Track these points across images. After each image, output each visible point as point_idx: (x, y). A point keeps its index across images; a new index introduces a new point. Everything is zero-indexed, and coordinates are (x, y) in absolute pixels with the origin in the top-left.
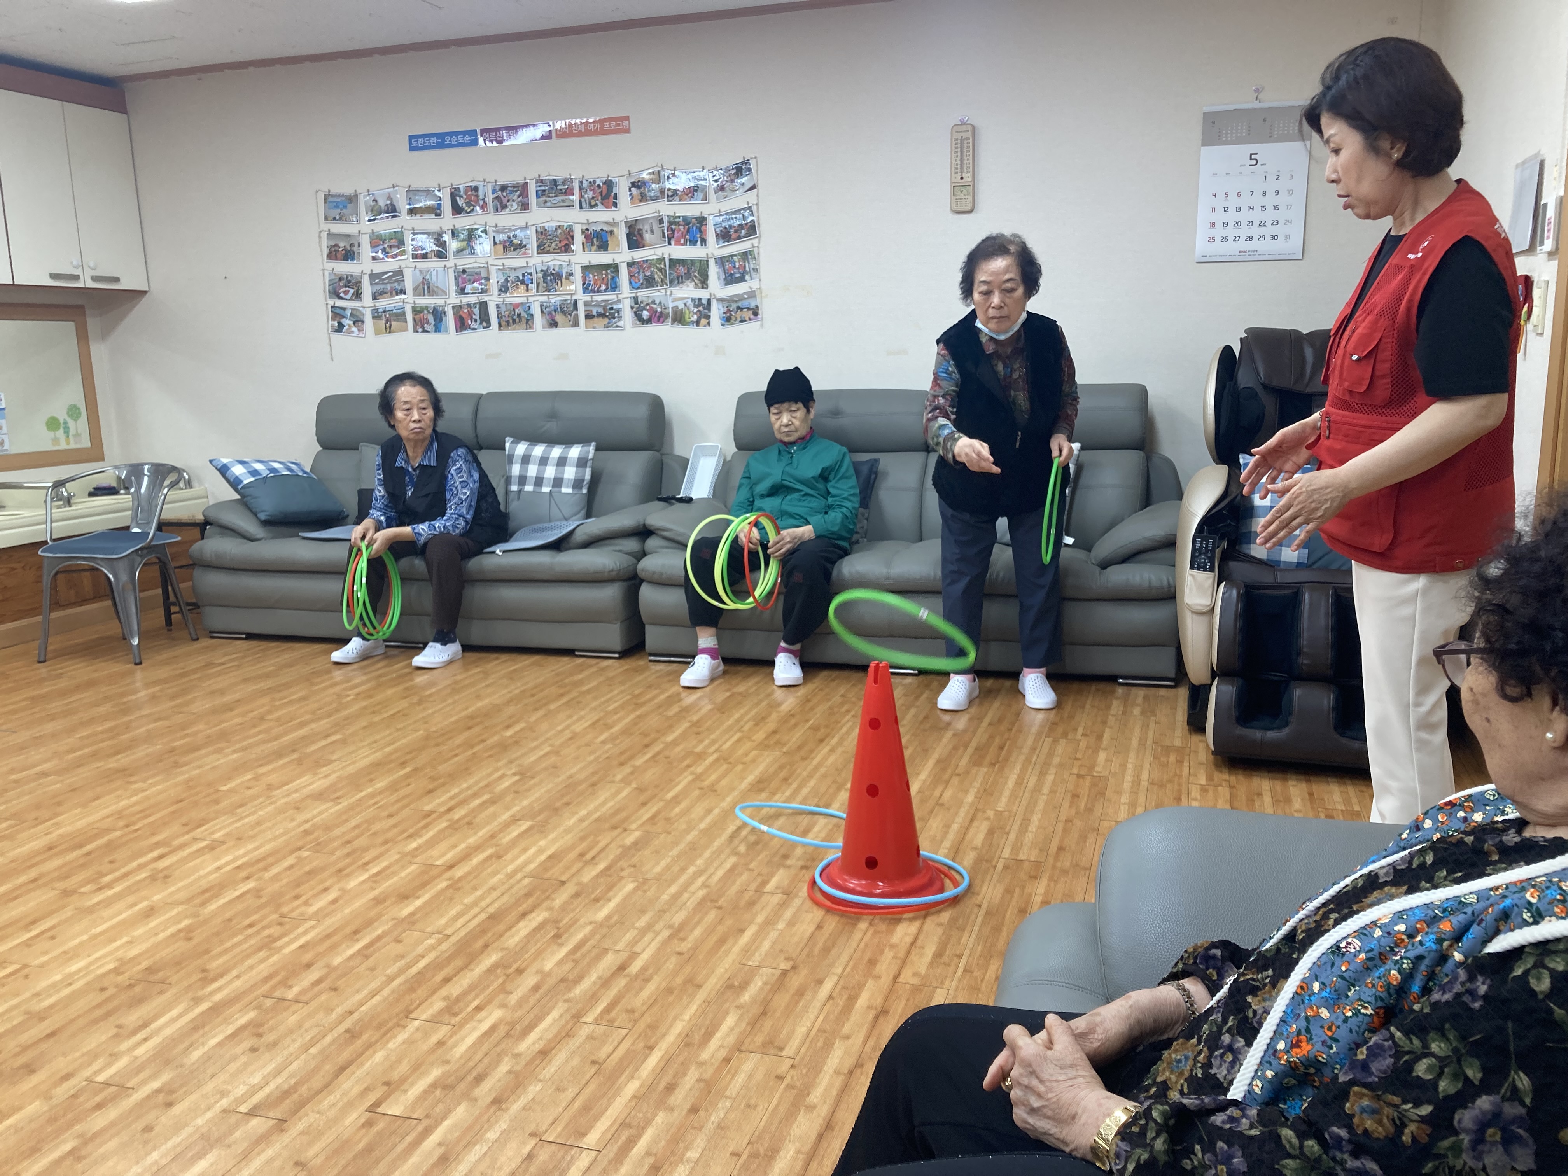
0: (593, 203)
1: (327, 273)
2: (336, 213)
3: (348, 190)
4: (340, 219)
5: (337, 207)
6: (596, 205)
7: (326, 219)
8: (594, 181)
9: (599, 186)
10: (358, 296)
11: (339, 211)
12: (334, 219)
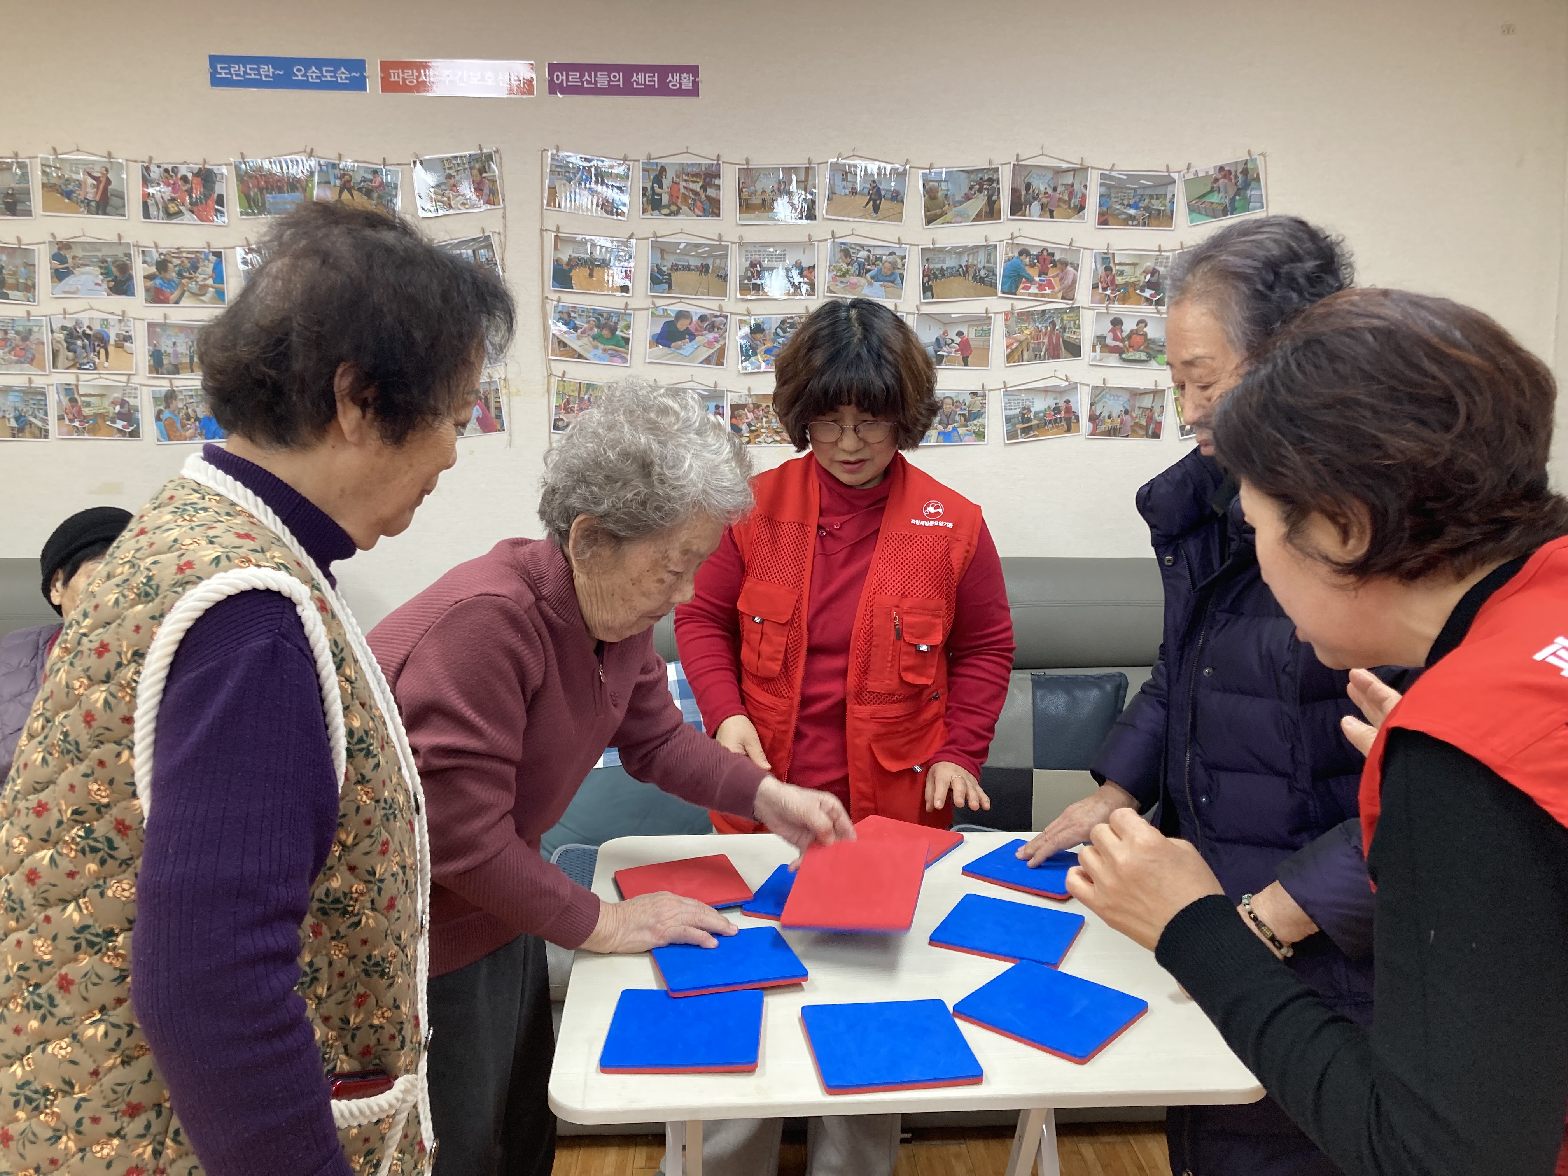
0: (173, 208)
6: (179, 213)
8: (175, 170)
9: (185, 179)
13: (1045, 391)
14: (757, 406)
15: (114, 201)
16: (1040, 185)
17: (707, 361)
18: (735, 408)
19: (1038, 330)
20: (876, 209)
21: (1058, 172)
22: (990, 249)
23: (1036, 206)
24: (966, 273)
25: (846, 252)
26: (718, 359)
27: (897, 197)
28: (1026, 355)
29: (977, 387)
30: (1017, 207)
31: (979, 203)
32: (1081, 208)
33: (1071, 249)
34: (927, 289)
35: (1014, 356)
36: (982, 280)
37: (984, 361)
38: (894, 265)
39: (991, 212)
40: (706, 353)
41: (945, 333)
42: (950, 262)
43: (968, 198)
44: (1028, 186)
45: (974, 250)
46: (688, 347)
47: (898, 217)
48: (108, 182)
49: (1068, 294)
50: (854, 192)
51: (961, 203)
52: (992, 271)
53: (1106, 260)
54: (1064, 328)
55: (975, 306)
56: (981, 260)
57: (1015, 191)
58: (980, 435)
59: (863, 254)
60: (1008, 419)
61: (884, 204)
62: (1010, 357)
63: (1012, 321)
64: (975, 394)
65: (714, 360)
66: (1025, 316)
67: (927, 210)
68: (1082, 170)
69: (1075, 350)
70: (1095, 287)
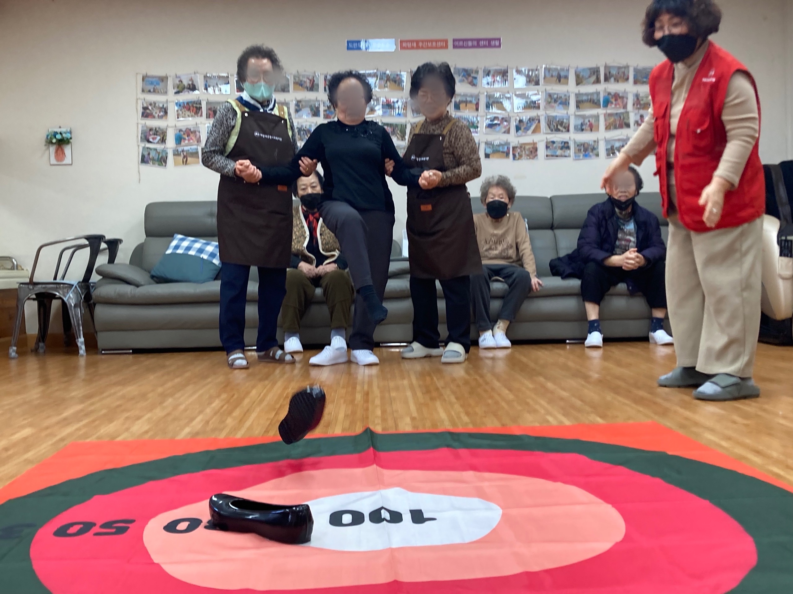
1: (140, 126)
2: (151, 88)
3: (162, 73)
4: (154, 91)
5: (152, 83)
7: (143, 91)
10: (163, 140)
11: (153, 87)
12: (150, 91)
13: (619, 140)
14: (521, 147)
15: (315, 87)
16: (614, 72)
17: (504, 132)
18: (514, 148)
19: (615, 120)
20: (560, 81)
21: (619, 68)
22: (598, 94)
23: (612, 79)
24: (590, 101)
25: (550, 95)
26: (508, 132)
27: (566, 77)
28: (612, 127)
29: (596, 139)
30: (607, 79)
31: (594, 78)
32: (627, 79)
33: (625, 92)
34: (578, 107)
35: (608, 128)
36: (596, 103)
37: (598, 129)
38: (566, 99)
39: (598, 81)
40: (503, 130)
41: (584, 121)
42: (585, 98)
43: (590, 77)
44: (610, 73)
45: (592, 94)
46: (498, 128)
47: (567, 83)
48: (314, 81)
49: (625, 107)
50: (552, 76)
51: (588, 78)
52: (599, 101)
53: (637, 96)
54: (624, 119)
55: (594, 112)
56: (595, 97)
57: (605, 75)
58: (597, 155)
59: (555, 96)
60: (607, 150)
61: (562, 80)
62: (606, 128)
63: (607, 117)
64: (595, 141)
65: (507, 132)
66: (610, 115)
67: (576, 81)
68: (627, 67)
69: (628, 126)
70: (634, 105)
